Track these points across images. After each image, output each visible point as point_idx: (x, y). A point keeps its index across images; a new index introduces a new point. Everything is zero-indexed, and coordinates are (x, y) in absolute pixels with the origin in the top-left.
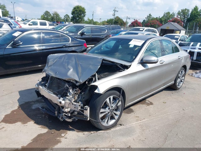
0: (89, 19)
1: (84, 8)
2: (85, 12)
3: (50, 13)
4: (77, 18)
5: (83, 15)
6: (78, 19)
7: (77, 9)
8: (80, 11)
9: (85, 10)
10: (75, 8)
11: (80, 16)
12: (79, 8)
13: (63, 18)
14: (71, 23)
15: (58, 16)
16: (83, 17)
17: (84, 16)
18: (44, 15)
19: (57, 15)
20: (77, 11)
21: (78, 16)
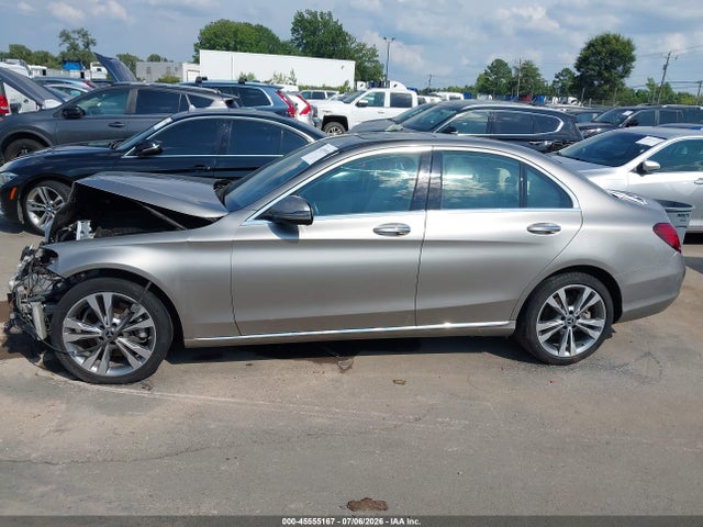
0: (651, 85)
1: (629, 43)
2: (632, 59)
3: (510, 66)
4: (596, 82)
5: (620, 69)
6: (600, 85)
7: (599, 48)
8: (612, 53)
9: (633, 50)
10: (591, 45)
11: (606, 75)
12: (609, 43)
13: (550, 83)
14: (571, 99)
15: (533, 77)
16: (622, 77)
17: (627, 72)
18: (486, 73)
19: (529, 71)
20: (600, 53)
21: (600, 74)
